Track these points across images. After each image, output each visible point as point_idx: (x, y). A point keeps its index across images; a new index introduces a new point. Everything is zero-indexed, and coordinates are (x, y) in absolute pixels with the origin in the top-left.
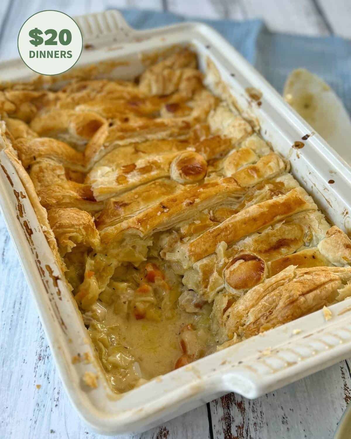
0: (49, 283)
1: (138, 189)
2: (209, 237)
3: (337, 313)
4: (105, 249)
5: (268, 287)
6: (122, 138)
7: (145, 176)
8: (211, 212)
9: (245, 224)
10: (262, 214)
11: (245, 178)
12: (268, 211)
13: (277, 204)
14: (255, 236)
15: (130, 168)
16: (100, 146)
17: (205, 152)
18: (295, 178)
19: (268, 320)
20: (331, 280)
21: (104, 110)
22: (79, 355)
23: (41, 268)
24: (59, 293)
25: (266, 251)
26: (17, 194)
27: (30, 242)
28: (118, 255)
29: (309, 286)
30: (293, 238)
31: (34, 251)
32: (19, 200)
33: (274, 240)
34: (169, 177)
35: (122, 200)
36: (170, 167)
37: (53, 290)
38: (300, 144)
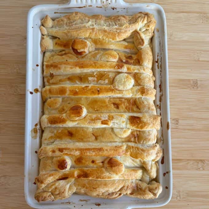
7: (99, 116)
15: (105, 122)
23: (161, 68)
24: (158, 56)
26: (160, 108)
37: (159, 58)
38: (36, 91)
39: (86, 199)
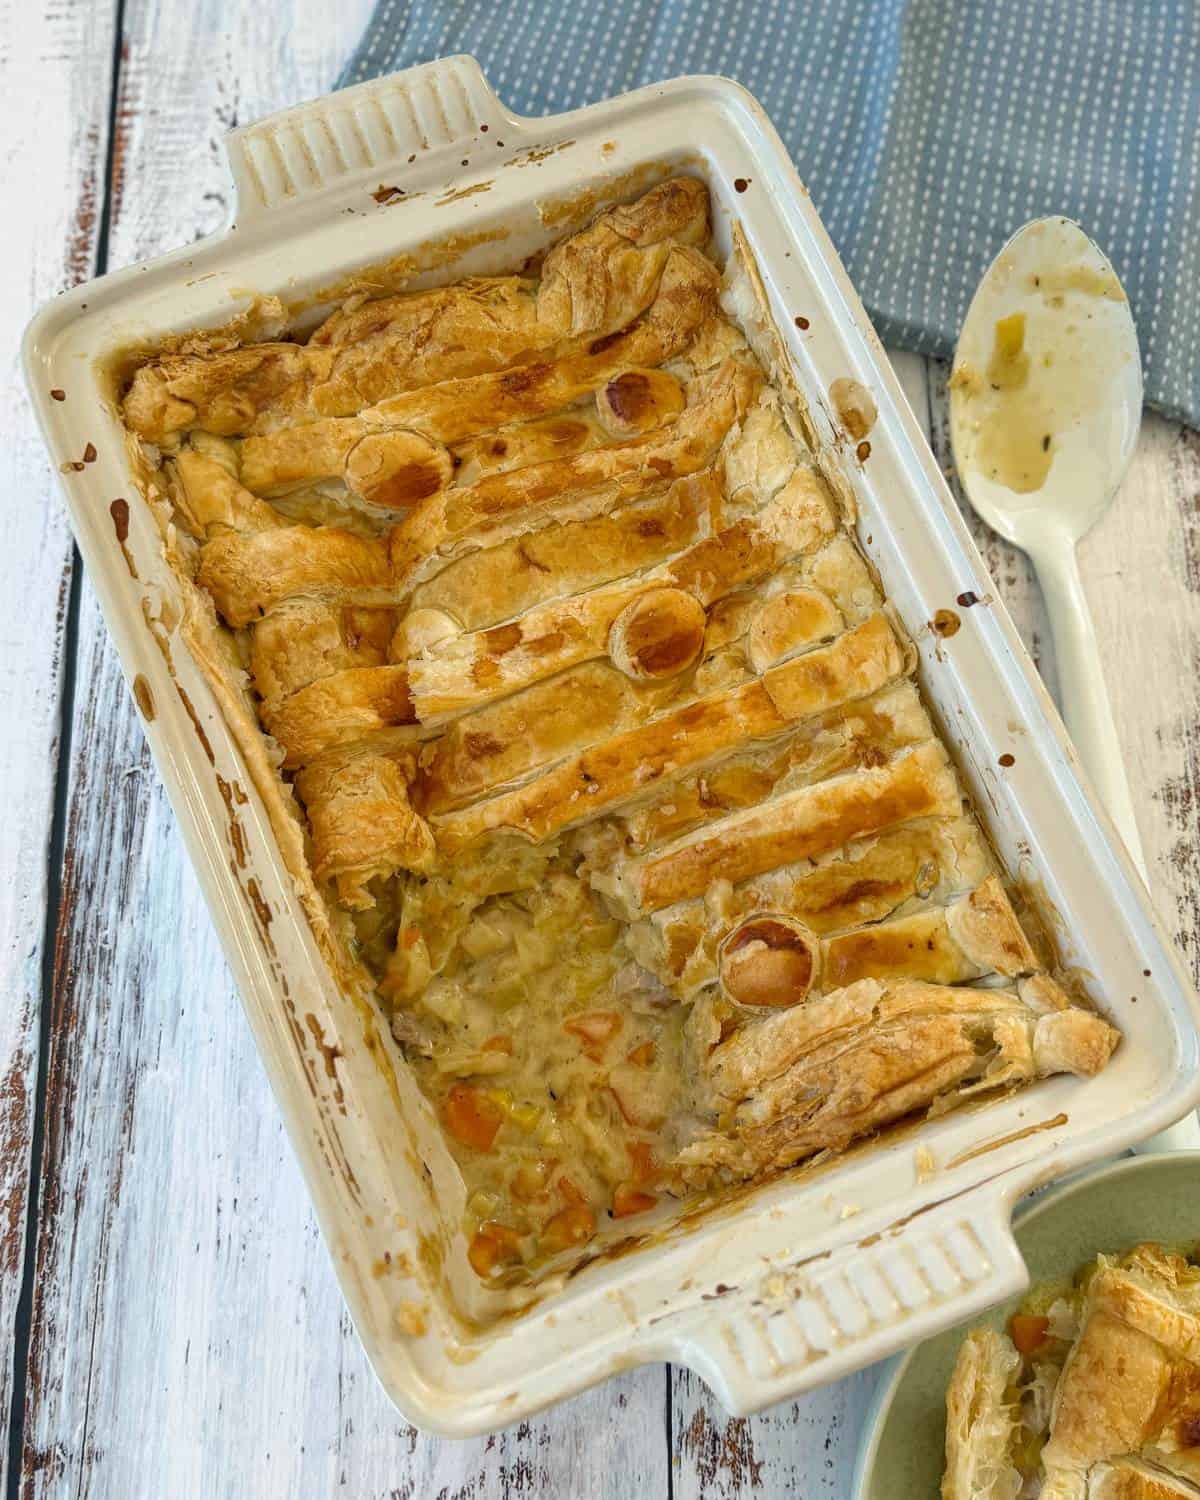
0: (317, 1066)
1: (525, 697)
2: (692, 863)
3: (945, 1161)
4: (446, 865)
5: (812, 1039)
6: (486, 528)
7: (545, 661)
8: (704, 782)
9: (780, 844)
10: (824, 827)
11: (796, 696)
12: (839, 821)
13: (865, 801)
14: (802, 871)
15: (505, 638)
16: (427, 552)
17: (705, 584)
18: (925, 700)
19: (800, 1131)
20: (953, 1055)
21: (437, 422)
22: (387, 1256)
23: (297, 1024)
24: (340, 1095)
25: (824, 909)
26: (226, 790)
27: (267, 944)
28: (477, 883)
29: (901, 1070)
30: (891, 879)
31: (279, 972)
32: (231, 810)
33: (847, 882)
34: (606, 660)
35: (487, 730)
36: (608, 637)
37: (327, 1086)
38: (950, 619)
39: (456, 202)
